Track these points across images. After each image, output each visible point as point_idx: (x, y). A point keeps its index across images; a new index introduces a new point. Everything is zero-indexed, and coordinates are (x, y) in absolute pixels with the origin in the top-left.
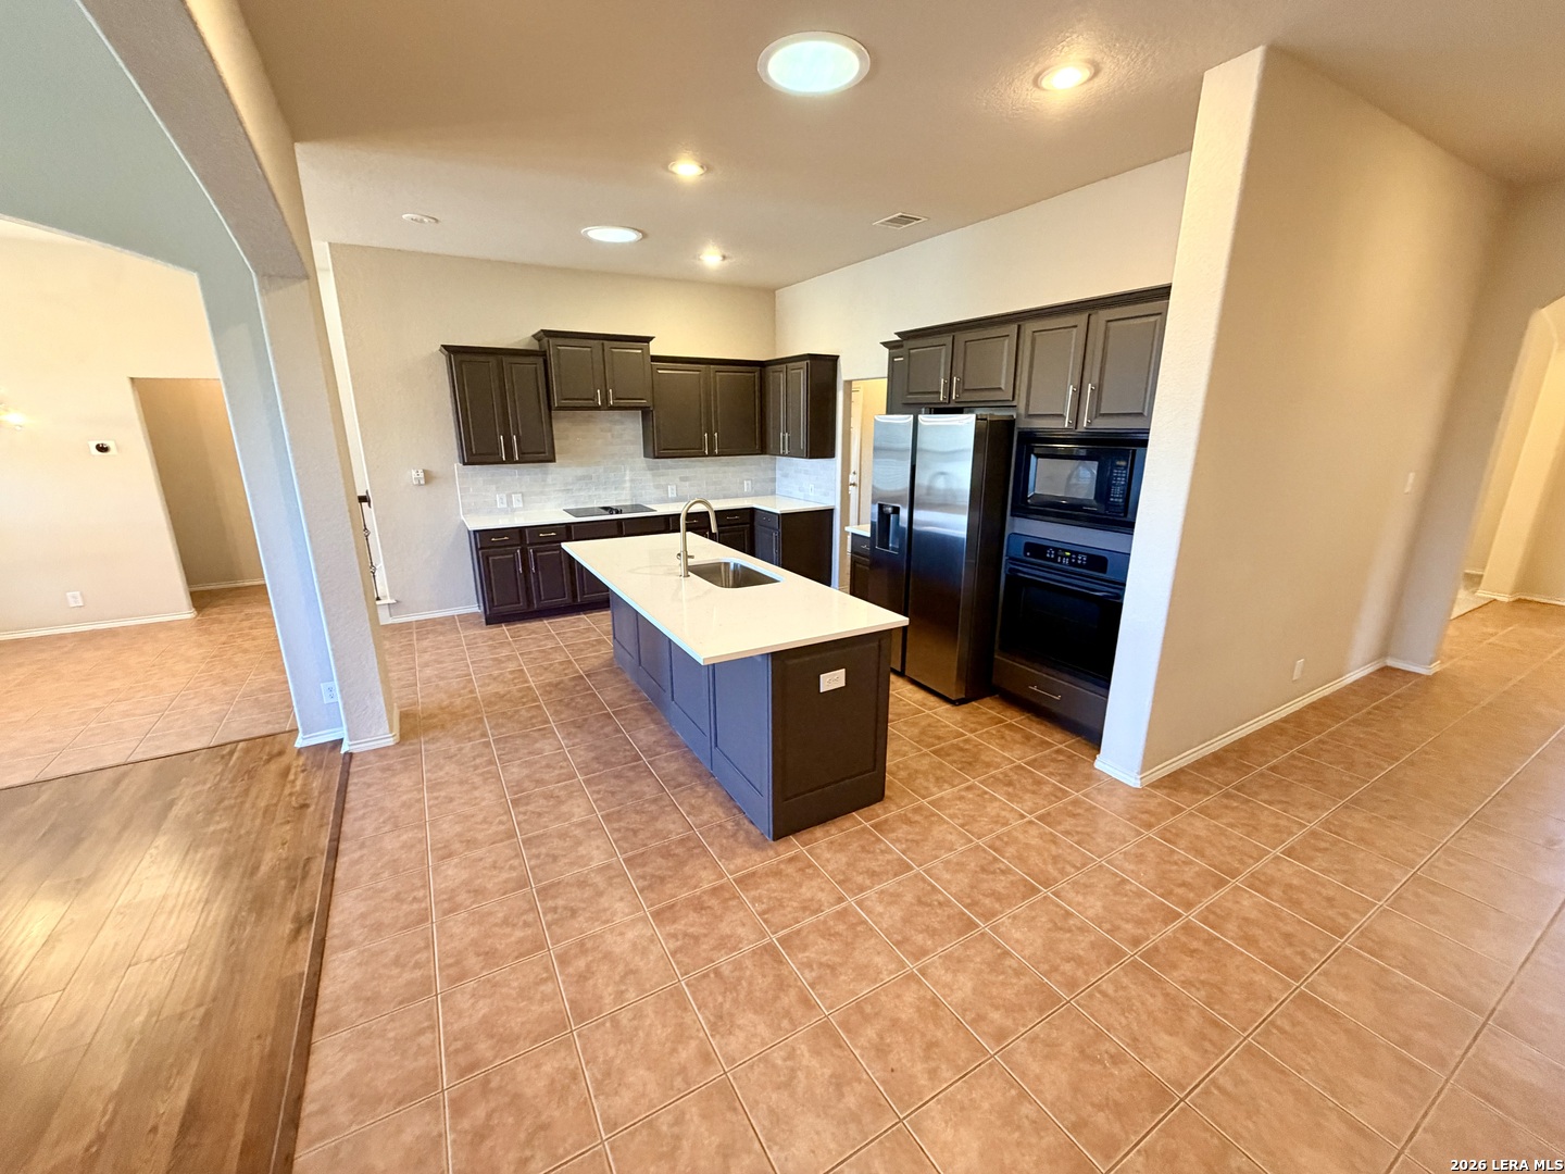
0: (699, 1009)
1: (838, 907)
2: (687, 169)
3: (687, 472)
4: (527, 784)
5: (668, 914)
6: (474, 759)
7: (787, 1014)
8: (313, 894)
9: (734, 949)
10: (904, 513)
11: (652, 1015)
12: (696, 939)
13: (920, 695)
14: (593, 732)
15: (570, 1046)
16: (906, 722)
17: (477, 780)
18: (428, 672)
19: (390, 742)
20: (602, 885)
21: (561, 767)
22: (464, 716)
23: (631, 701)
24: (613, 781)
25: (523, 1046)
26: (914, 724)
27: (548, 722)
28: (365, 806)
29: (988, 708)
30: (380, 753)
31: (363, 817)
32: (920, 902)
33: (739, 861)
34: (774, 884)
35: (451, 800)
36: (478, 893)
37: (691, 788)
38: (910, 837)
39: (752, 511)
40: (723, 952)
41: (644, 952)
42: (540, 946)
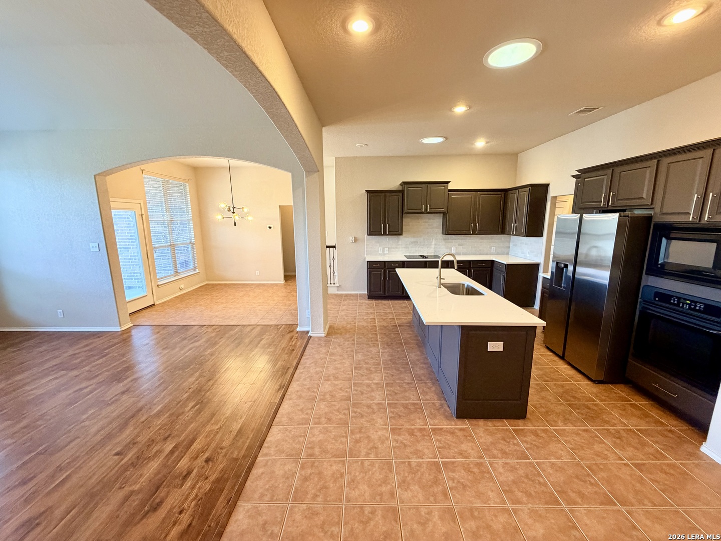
0: (396, 474)
1: (479, 461)
2: (460, 109)
3: (461, 242)
4: (362, 363)
5: (397, 431)
6: (347, 348)
7: (434, 495)
8: (287, 379)
9: (420, 457)
10: (571, 268)
11: (377, 467)
12: (405, 446)
13: (572, 372)
14: (393, 349)
15: (344, 464)
16: (555, 384)
17: (346, 356)
18: (343, 313)
19: (323, 335)
20: (376, 410)
21: (377, 360)
22: (350, 332)
23: (413, 340)
24: (394, 371)
25: (329, 456)
26: (562, 386)
27: (377, 341)
28: (310, 355)
29: (620, 391)
30: (319, 338)
31: (308, 359)
32: (527, 476)
33: (436, 421)
34: (449, 437)
35: (335, 361)
36: (333, 396)
37: (426, 383)
38: (534, 443)
39: (493, 262)
40: (415, 456)
41: (383, 442)
42: (346, 424)
